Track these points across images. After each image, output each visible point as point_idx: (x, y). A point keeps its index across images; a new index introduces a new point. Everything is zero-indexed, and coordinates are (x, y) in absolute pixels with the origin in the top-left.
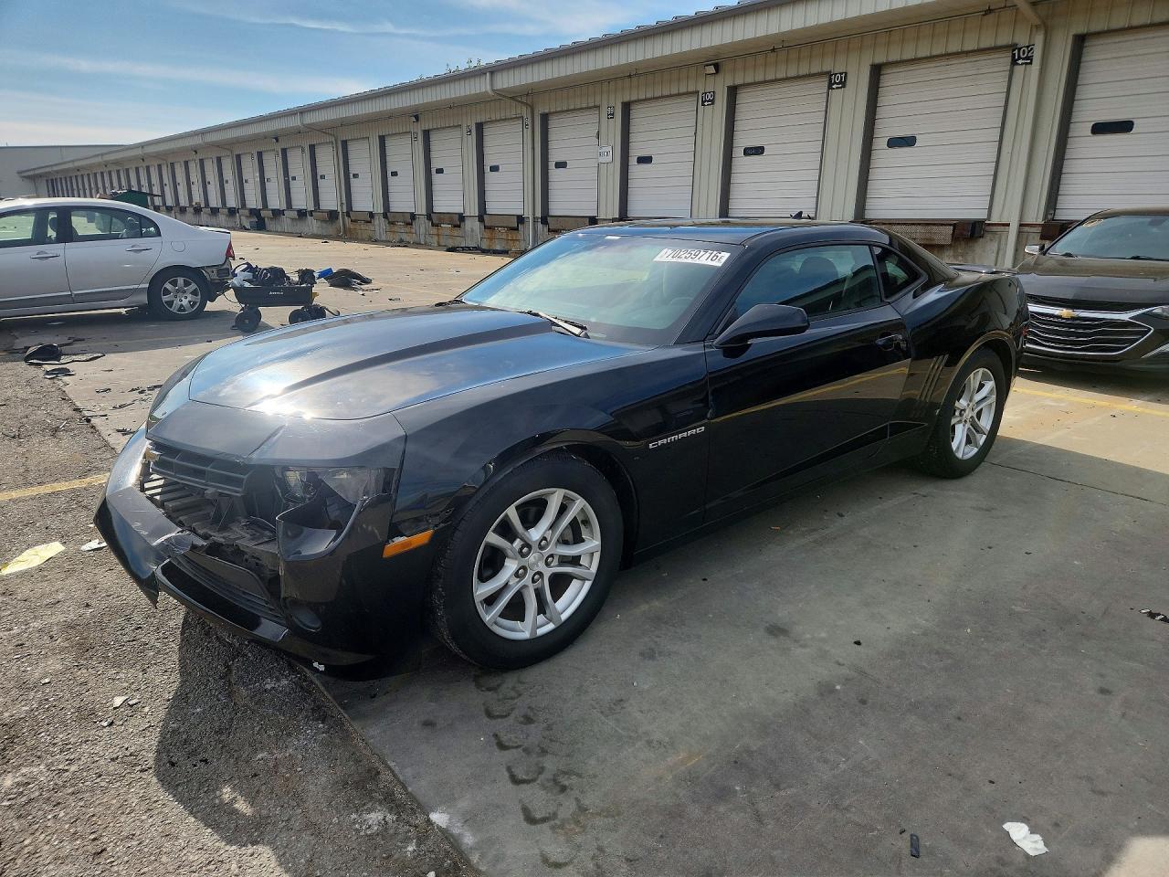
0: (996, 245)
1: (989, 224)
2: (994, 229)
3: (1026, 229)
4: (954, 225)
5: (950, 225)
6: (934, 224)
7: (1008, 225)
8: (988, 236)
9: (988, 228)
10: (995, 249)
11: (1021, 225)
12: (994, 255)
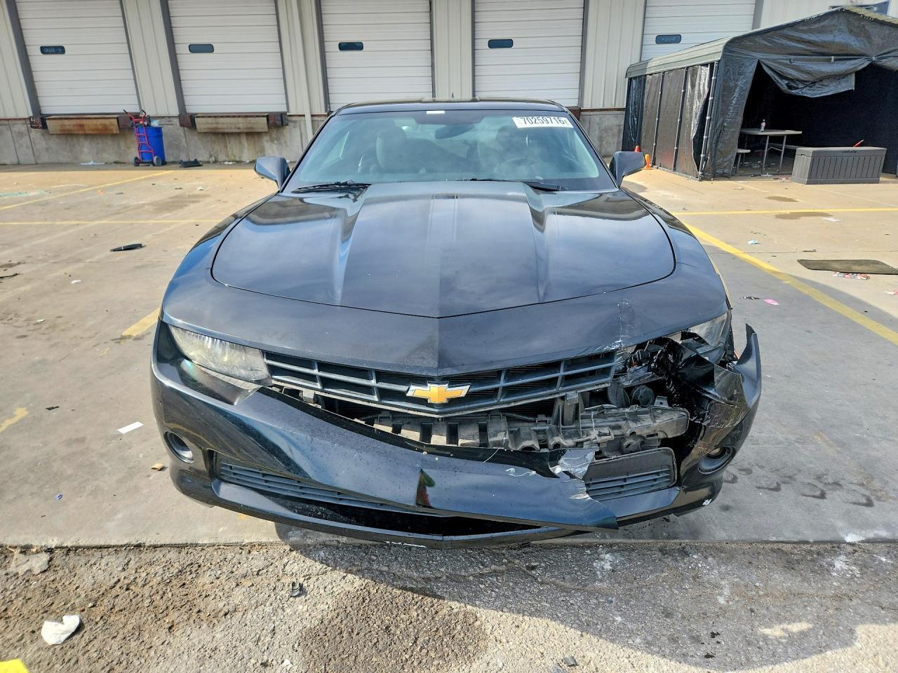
0: (298, 130)
1: (290, 116)
2: (294, 119)
3: (316, 118)
4: (267, 116)
5: (264, 116)
6: (252, 116)
7: (304, 116)
8: (291, 125)
9: (290, 118)
10: (299, 134)
11: (312, 116)
12: (299, 138)
